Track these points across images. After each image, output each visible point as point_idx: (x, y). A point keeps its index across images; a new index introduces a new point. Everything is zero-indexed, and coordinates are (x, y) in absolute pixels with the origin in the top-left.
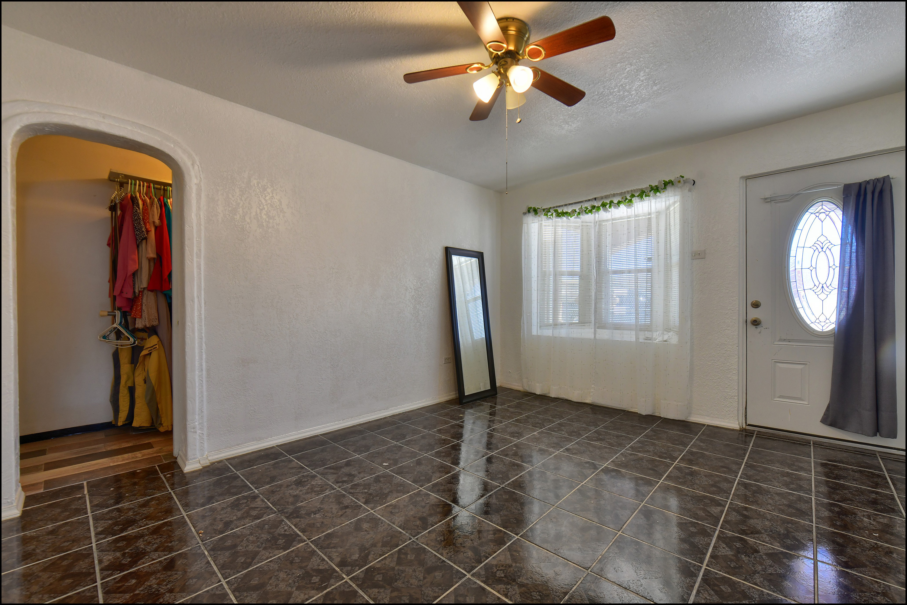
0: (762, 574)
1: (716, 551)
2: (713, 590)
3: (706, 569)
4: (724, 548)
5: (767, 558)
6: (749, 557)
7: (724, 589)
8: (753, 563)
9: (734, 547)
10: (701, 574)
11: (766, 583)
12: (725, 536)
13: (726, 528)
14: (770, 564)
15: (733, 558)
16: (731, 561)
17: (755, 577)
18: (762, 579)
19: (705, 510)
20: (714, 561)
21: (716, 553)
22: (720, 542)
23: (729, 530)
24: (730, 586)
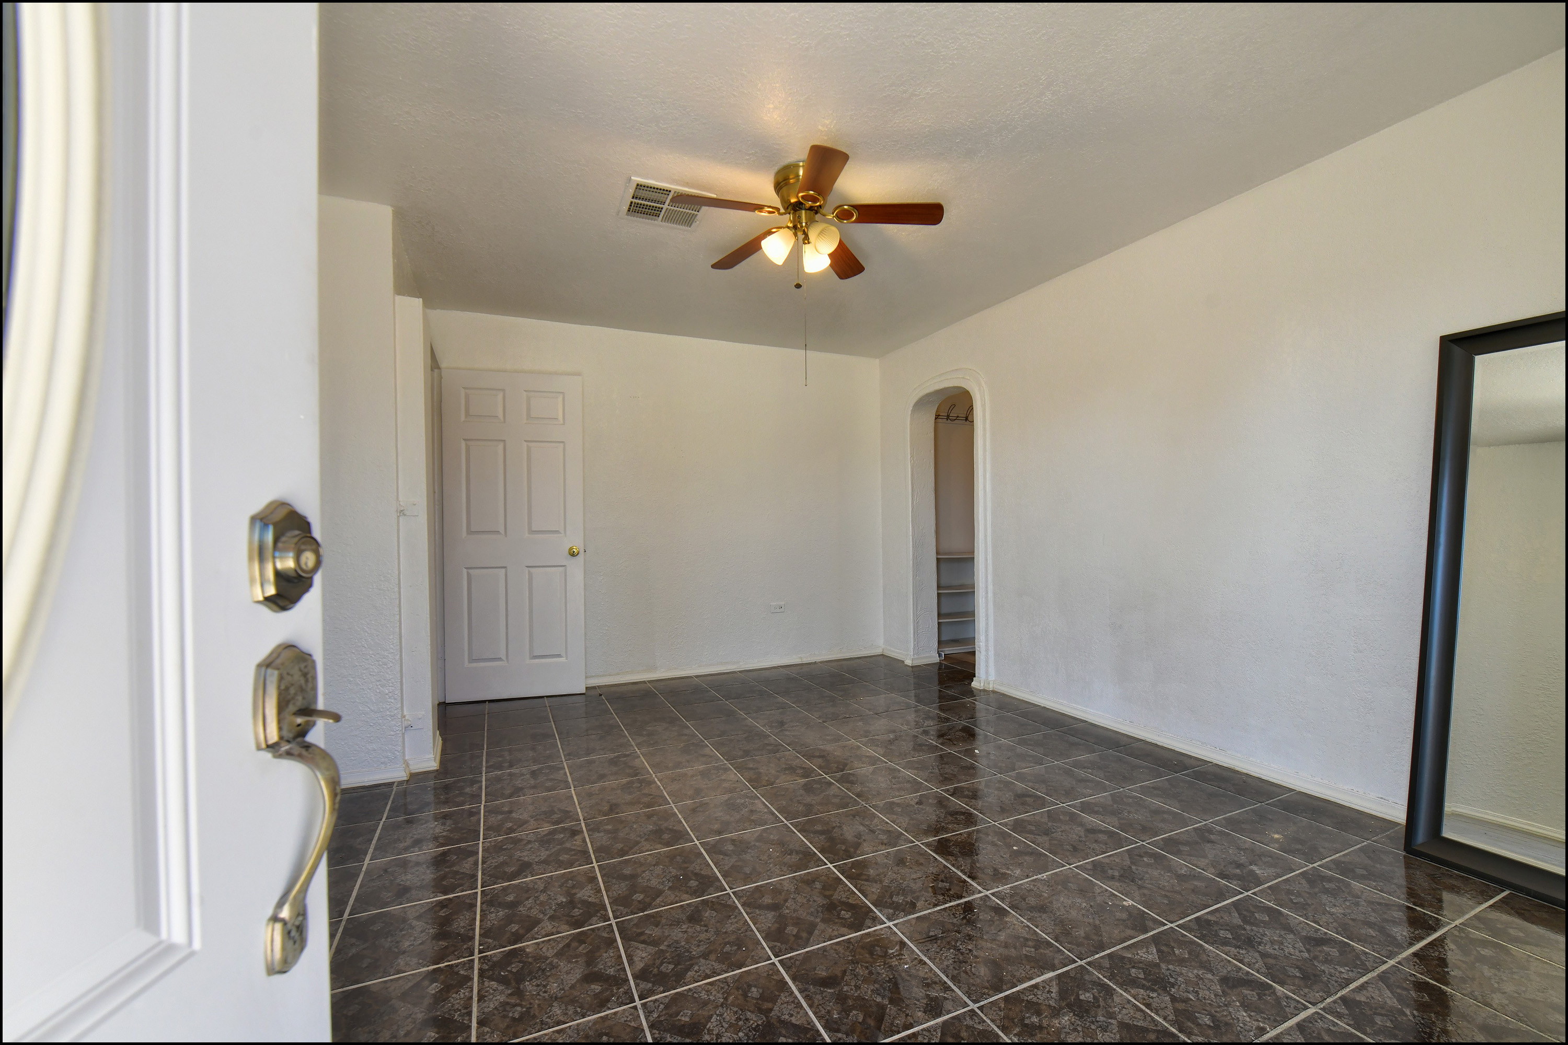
0: (537, 892)
1: (596, 887)
2: (574, 850)
3: (592, 863)
4: (590, 897)
5: (537, 916)
6: (557, 904)
7: (566, 856)
8: (551, 899)
9: (579, 906)
10: (593, 856)
11: (531, 886)
12: (599, 915)
13: (605, 928)
14: (532, 911)
15: (573, 891)
16: (573, 887)
17: (543, 885)
18: (536, 886)
19: (654, 943)
20: (590, 875)
21: (593, 885)
22: (597, 901)
23: (598, 929)
24: (562, 862)
